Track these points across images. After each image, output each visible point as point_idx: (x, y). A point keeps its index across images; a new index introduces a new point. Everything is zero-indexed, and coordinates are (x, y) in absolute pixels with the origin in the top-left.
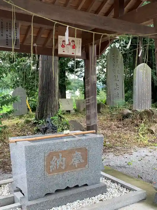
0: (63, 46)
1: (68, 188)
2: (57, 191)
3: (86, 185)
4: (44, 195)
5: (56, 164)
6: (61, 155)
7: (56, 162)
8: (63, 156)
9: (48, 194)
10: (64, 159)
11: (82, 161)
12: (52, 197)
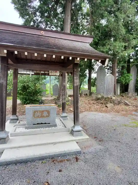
1: (42, 123)
2: (38, 124)
3: (49, 123)
6: (39, 112)
7: (37, 114)
9: (34, 124)
11: (48, 115)
12: (36, 126)
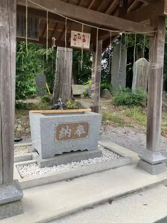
0: (75, 40)
1: (72, 151)
2: (64, 153)
3: (86, 150)
4: (54, 155)
5: (63, 133)
6: (68, 127)
8: (70, 127)
9: (57, 155)
10: (70, 130)
11: (84, 132)
12: (60, 158)
